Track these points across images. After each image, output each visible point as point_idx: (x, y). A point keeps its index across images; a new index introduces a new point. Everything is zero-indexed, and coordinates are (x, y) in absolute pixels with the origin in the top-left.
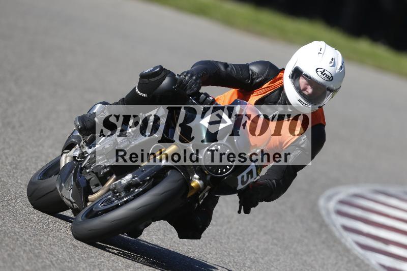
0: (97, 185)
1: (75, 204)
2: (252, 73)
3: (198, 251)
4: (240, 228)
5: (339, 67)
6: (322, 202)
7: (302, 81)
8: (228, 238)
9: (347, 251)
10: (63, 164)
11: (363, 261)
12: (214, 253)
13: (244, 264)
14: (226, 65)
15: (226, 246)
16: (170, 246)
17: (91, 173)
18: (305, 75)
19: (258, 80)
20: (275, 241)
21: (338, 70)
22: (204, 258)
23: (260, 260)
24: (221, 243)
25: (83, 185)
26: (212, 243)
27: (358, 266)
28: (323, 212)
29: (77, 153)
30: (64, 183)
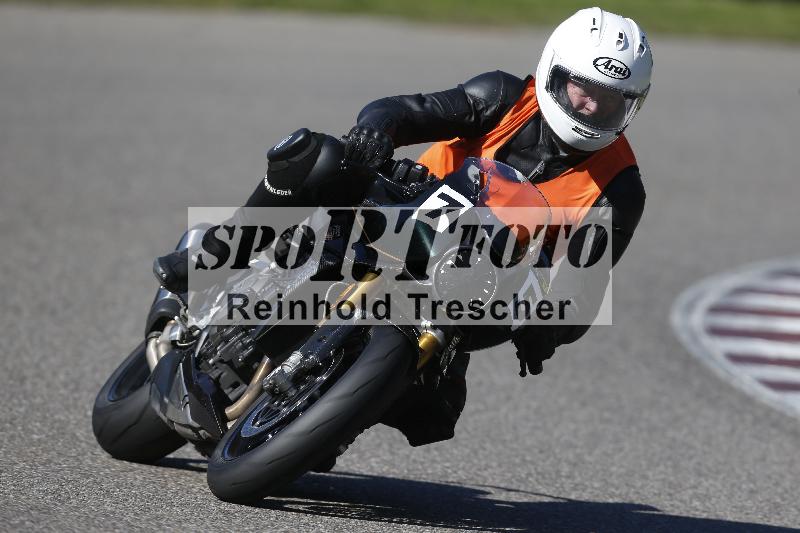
0: (235, 385)
1: (201, 432)
2: (475, 101)
3: (463, 468)
4: (534, 404)
5: (637, 47)
6: (676, 319)
7: (574, 92)
8: (515, 428)
9: (748, 400)
10: (154, 362)
11: (782, 415)
12: (494, 464)
13: (558, 472)
14: (420, 99)
15: (515, 446)
16: (408, 470)
17: (219, 365)
18: (575, 77)
19: (489, 112)
20: (607, 415)
21: (636, 55)
22: (479, 478)
23: (588, 458)
24: (504, 442)
25: (209, 391)
26: (488, 445)
27: (775, 425)
28: (684, 337)
29: (177, 334)
30: (168, 396)
